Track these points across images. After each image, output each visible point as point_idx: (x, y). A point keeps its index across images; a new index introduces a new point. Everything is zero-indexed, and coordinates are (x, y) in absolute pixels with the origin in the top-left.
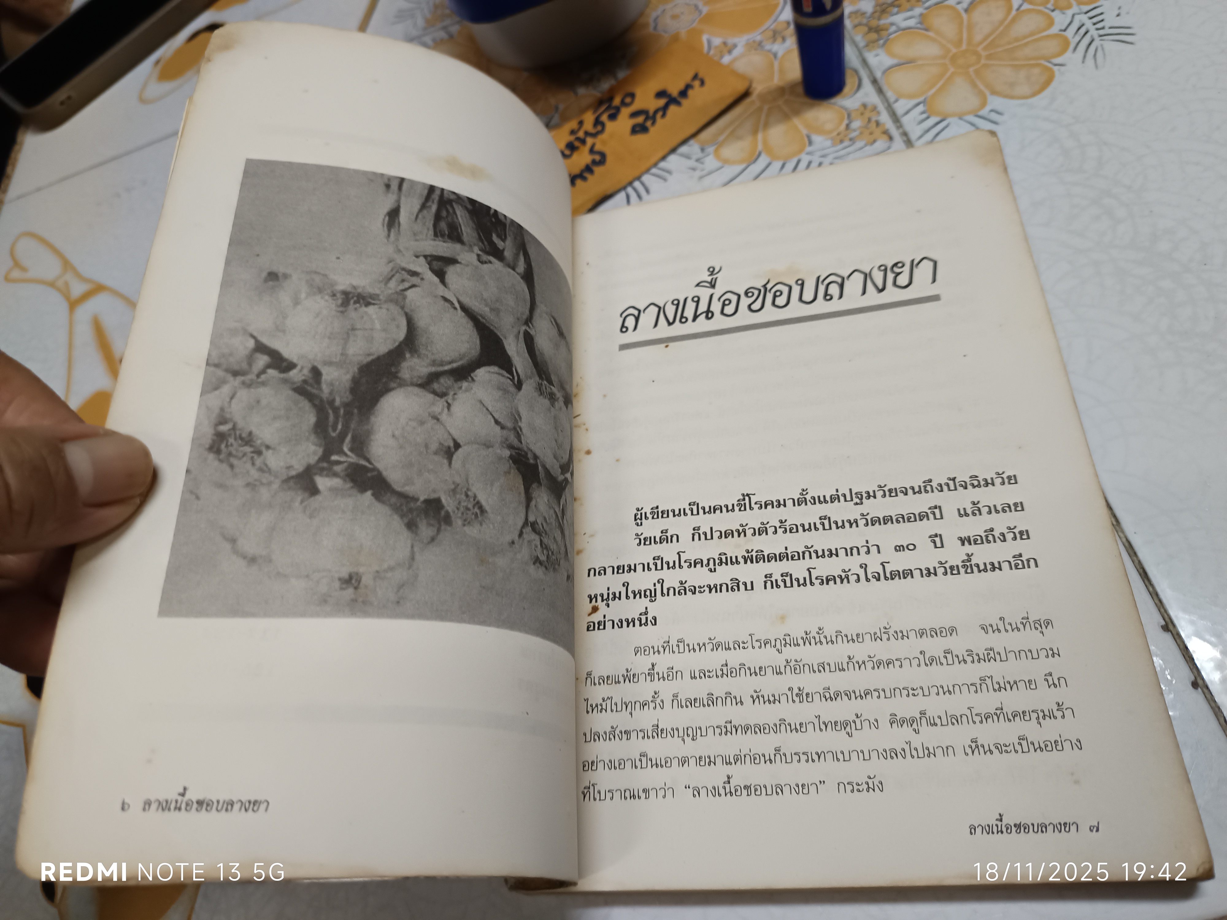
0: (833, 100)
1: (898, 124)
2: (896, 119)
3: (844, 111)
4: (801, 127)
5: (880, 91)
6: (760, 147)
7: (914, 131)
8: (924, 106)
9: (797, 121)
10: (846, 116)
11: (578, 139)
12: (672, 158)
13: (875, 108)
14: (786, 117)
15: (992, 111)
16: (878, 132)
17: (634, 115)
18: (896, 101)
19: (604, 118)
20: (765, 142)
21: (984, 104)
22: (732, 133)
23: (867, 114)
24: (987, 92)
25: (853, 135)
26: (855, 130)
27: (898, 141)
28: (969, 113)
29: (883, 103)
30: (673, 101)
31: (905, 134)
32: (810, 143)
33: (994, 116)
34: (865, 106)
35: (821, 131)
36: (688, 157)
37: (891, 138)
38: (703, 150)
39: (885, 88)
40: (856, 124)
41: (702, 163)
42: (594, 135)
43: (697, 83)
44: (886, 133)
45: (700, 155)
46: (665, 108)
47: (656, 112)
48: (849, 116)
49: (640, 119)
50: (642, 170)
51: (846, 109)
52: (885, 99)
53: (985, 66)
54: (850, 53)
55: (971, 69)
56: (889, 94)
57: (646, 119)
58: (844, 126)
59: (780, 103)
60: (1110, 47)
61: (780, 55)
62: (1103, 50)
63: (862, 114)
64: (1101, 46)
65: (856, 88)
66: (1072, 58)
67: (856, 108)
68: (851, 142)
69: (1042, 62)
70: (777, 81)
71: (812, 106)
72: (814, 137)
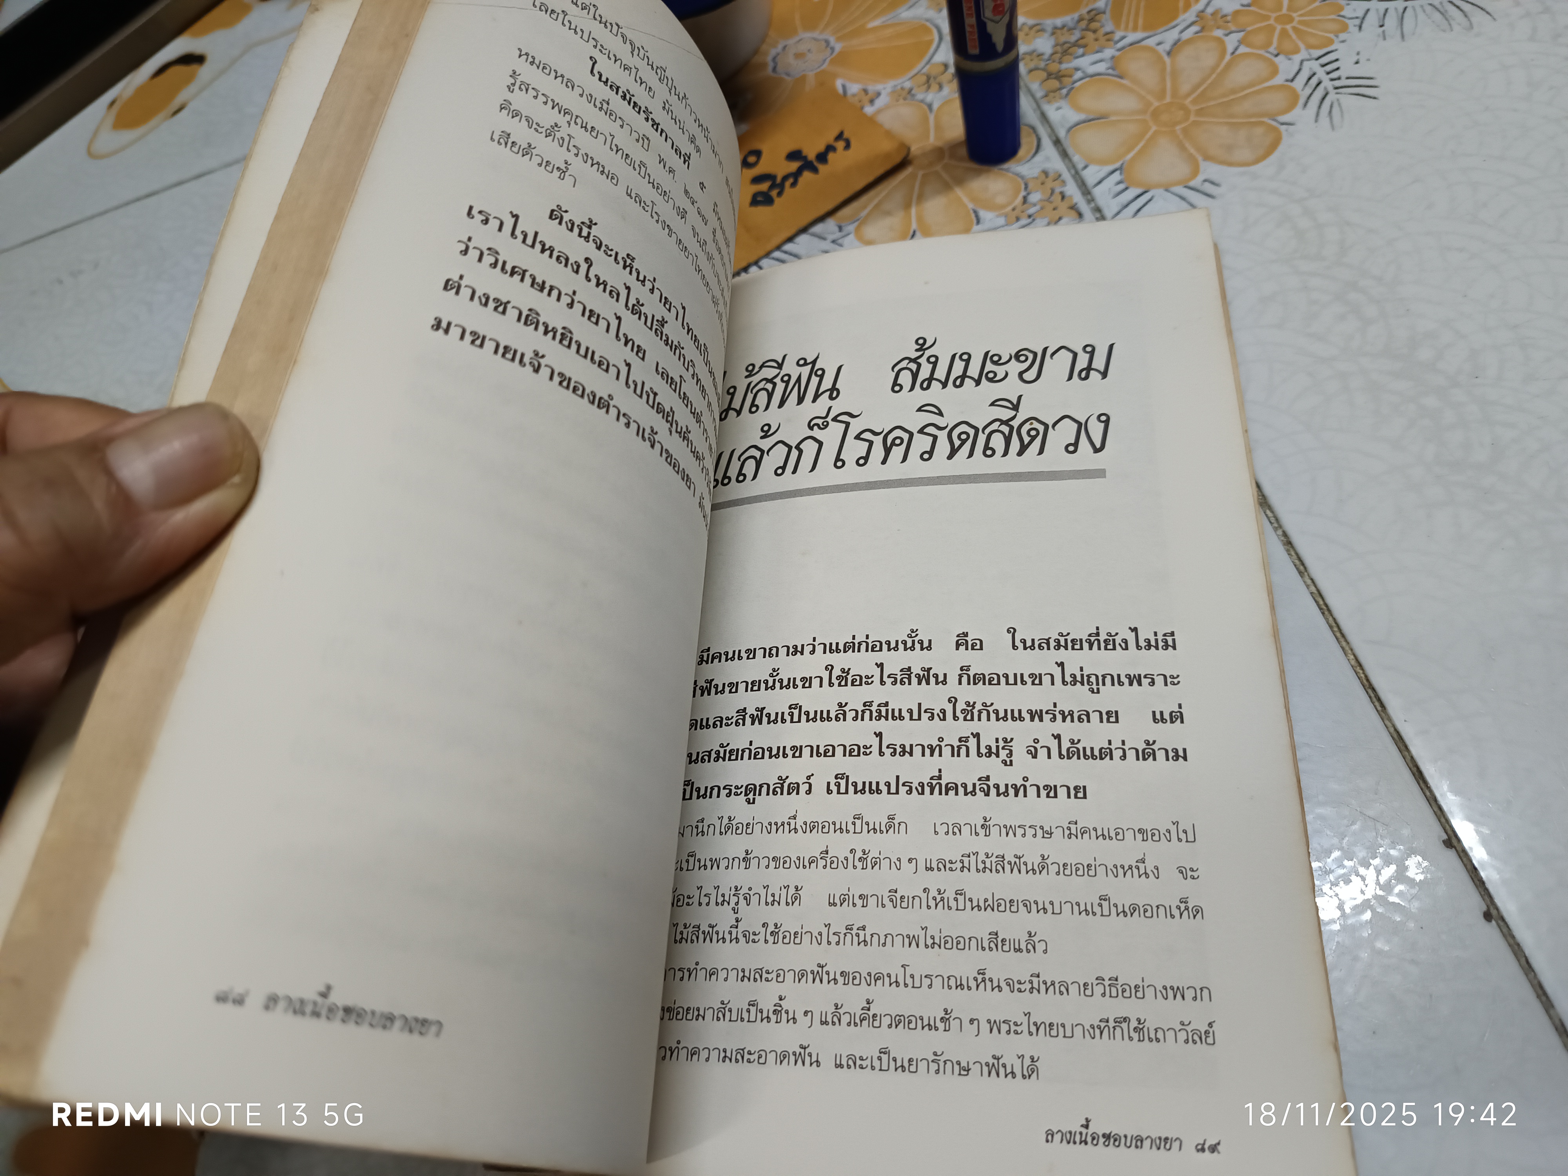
0: (1006, 166)
1: (1089, 197)
2: (1086, 191)
3: (1019, 180)
4: (965, 200)
5: (1064, 154)
6: (914, 226)
7: (1110, 206)
8: (1121, 174)
9: (959, 192)
10: (1023, 186)
12: (803, 239)
13: (1058, 176)
14: (947, 187)
15: (1205, 181)
16: (1063, 206)
17: (757, 180)
18: (1086, 167)
20: (920, 219)
21: (1195, 172)
22: (877, 206)
23: (1050, 184)
24: (1200, 159)
25: (1032, 211)
26: (1035, 205)
27: (1089, 218)
28: (1177, 183)
29: (1069, 170)
30: (808, 165)
31: (1097, 209)
32: (978, 220)
33: (1208, 188)
34: (1045, 173)
35: (991, 206)
36: (822, 238)
37: (1080, 215)
38: (840, 228)
39: (1070, 151)
40: (1035, 197)
41: (841, 245)
43: (840, 145)
44: (1073, 208)
45: (838, 235)
46: (797, 175)
47: (785, 178)
48: (1026, 186)
49: (764, 187)
50: (762, 253)
51: (1022, 177)
52: (1072, 166)
53: (1195, 123)
54: (1026, 105)
55: (1178, 128)
56: (1076, 158)
57: (771, 187)
58: (1020, 199)
59: (938, 168)
60: (1348, 101)
61: (935, 106)
62: (1339, 105)
63: (1043, 184)
64: (1338, 100)
65: (1034, 151)
66: (1302, 116)
67: (1035, 175)
68: (1030, 220)
69: (1266, 120)
70: (932, 141)
71: (979, 173)
72: (982, 213)
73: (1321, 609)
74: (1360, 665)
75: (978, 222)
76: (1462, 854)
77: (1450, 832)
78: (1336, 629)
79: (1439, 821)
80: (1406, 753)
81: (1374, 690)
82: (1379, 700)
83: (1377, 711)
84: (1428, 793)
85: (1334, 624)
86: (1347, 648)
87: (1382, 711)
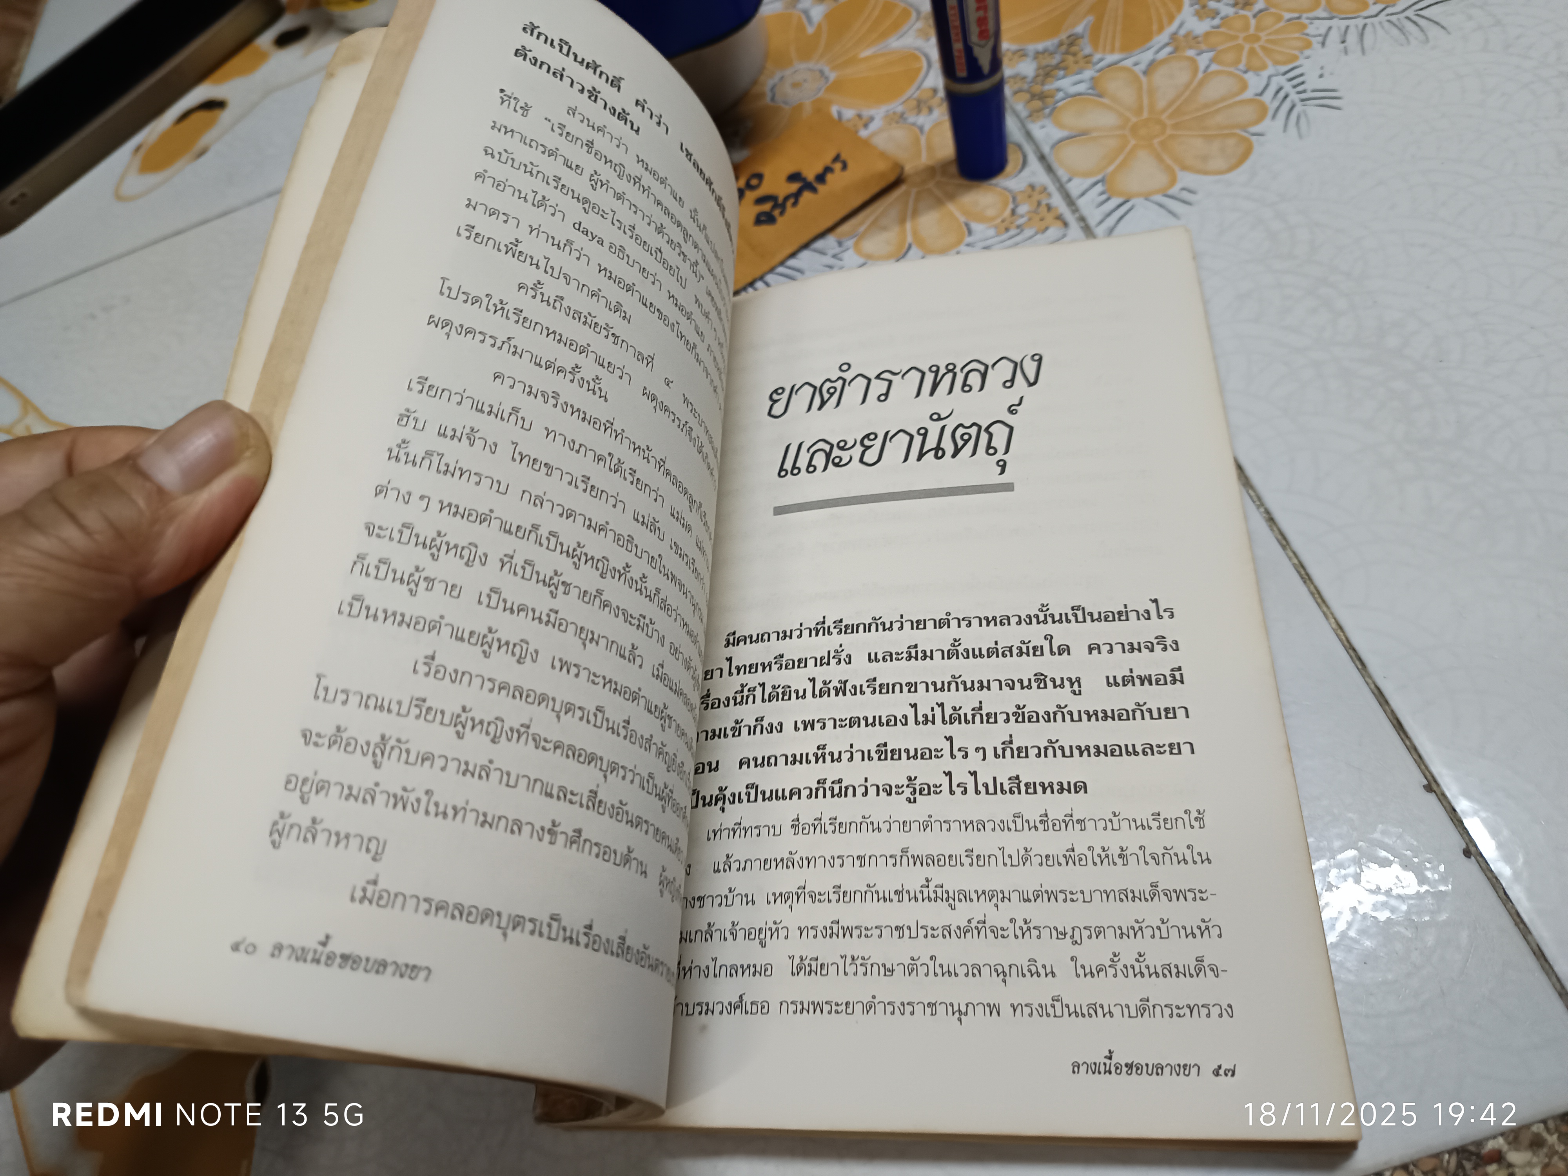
0: (994, 181)
1: (1074, 208)
2: (1071, 202)
3: (1007, 194)
4: (958, 214)
5: (1049, 169)
6: (909, 239)
7: (1093, 216)
8: (1103, 185)
9: (951, 207)
10: (1011, 200)
12: (805, 255)
13: (1044, 190)
14: (939, 202)
15: (1183, 189)
16: (1049, 217)
17: (760, 201)
18: (1070, 180)
20: (915, 233)
21: (1173, 181)
22: (875, 222)
23: (1036, 197)
24: (1176, 168)
25: (1021, 221)
26: (1022, 216)
27: (1075, 228)
28: (1157, 192)
29: (1054, 183)
30: (808, 186)
31: (1082, 219)
32: (970, 232)
33: (1185, 195)
34: (1032, 187)
35: (981, 219)
36: (822, 253)
37: (1066, 224)
38: (840, 244)
39: (1055, 165)
40: (1023, 209)
41: (841, 260)
43: (838, 166)
44: (1059, 218)
45: (837, 250)
46: (797, 195)
47: (786, 198)
48: (1014, 199)
49: (767, 207)
50: (766, 268)
51: (1010, 191)
52: (1056, 179)
53: (1172, 137)
54: (1012, 125)
55: (1156, 141)
56: (1061, 173)
57: (775, 207)
58: (1008, 212)
59: (931, 185)
60: (1314, 111)
61: (927, 128)
62: (1306, 115)
63: (1030, 196)
64: (1305, 112)
65: (1020, 166)
66: (1271, 127)
67: (1022, 189)
68: (1018, 231)
69: (1237, 131)
70: (925, 160)
71: (969, 189)
72: (975, 226)
73: (1302, 578)
74: (1341, 628)
75: (970, 234)
76: (1441, 797)
77: (1430, 778)
78: (1317, 596)
79: (1419, 767)
80: (1387, 707)
81: (1354, 650)
82: (1360, 659)
83: (1358, 668)
84: (1408, 743)
85: (1315, 592)
86: (1328, 613)
87: (1363, 669)
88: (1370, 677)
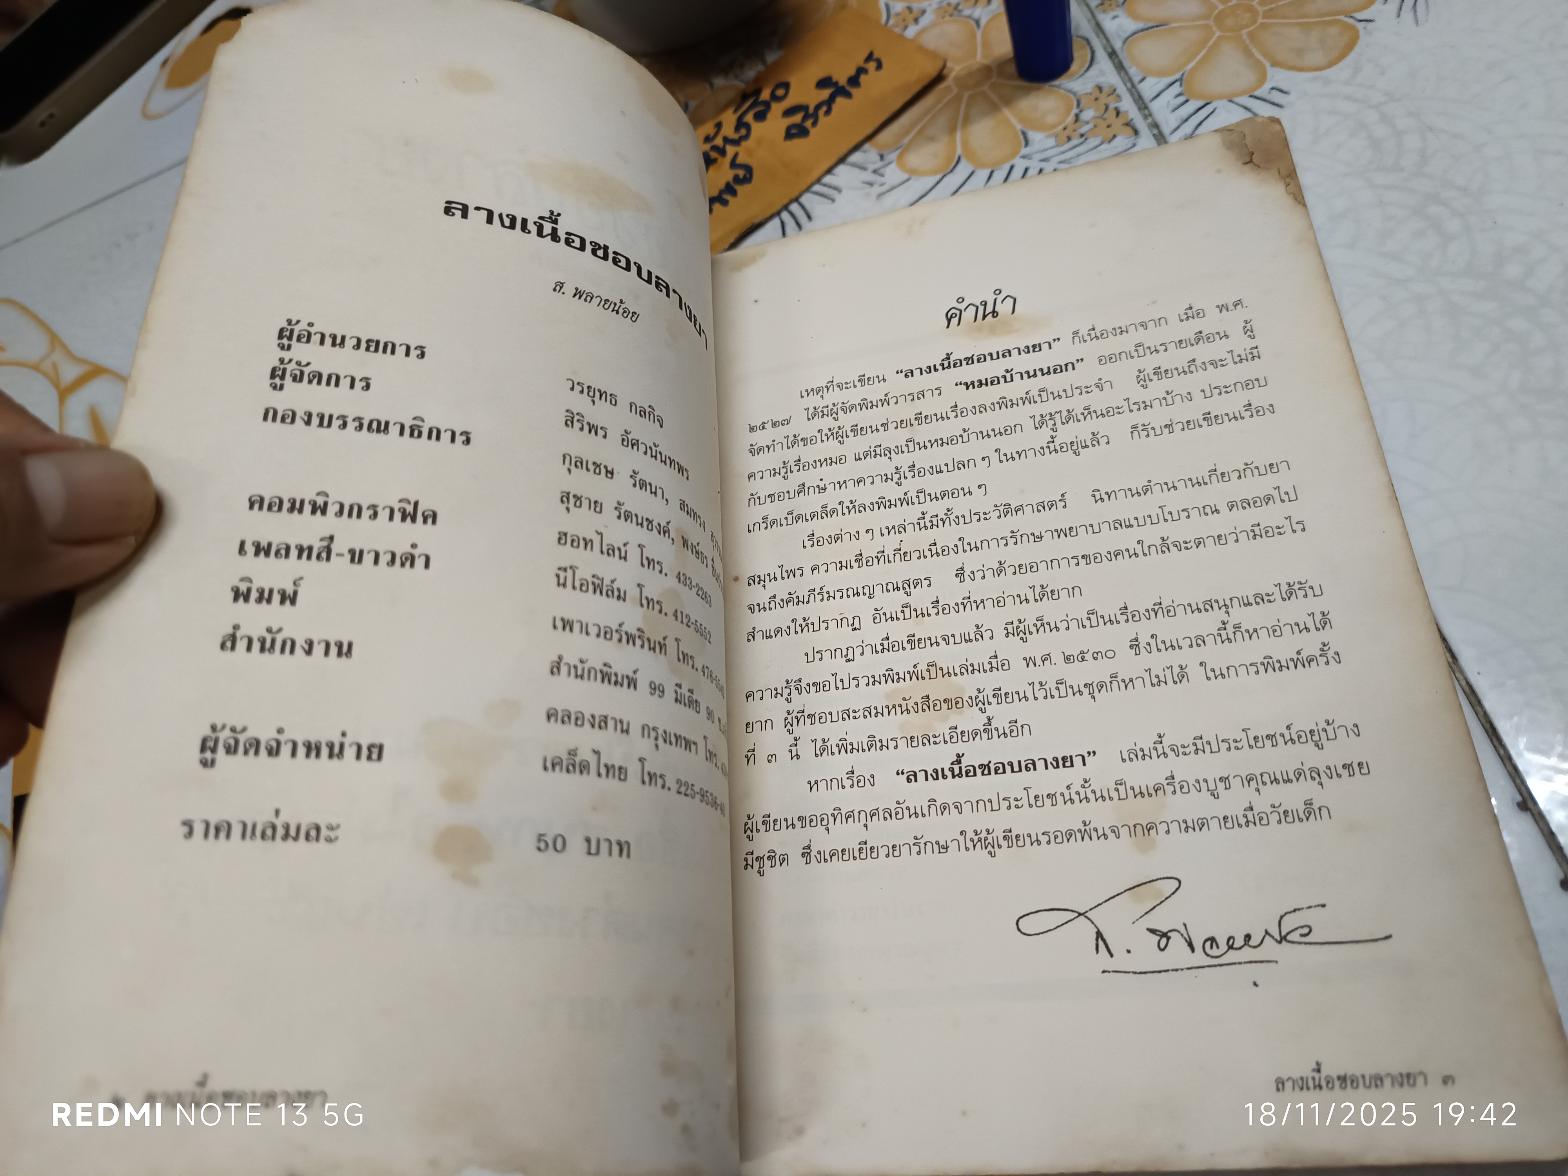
0: (1057, 83)
1: (1146, 112)
2: (1142, 105)
3: (1071, 96)
4: (1014, 121)
5: (1120, 68)
6: (959, 151)
7: (1168, 121)
8: (1181, 85)
9: (1007, 112)
10: (1075, 104)
11: (715, 148)
12: (841, 169)
13: (1113, 92)
14: (994, 108)
15: (1273, 89)
16: (1118, 123)
17: (788, 113)
18: (1143, 80)
19: (749, 118)
20: (965, 144)
21: (1262, 80)
22: (921, 131)
23: (1103, 99)
24: (1267, 64)
25: (1085, 129)
26: (1087, 123)
27: (1146, 136)
28: (1242, 93)
29: (1125, 85)
30: (840, 91)
31: (1156, 125)
32: (1028, 142)
33: (1276, 97)
34: (1099, 88)
35: (1040, 127)
36: (863, 168)
37: (1136, 132)
38: (881, 157)
39: (1127, 63)
40: (1088, 115)
41: (882, 175)
42: (736, 142)
43: (872, 66)
44: (1129, 124)
45: (879, 164)
46: (830, 102)
47: (818, 107)
48: (1078, 102)
49: (797, 118)
50: (802, 188)
51: (1074, 93)
52: (1128, 79)
53: (1263, 26)
54: (1077, 15)
55: (1244, 32)
56: (1133, 71)
57: (805, 118)
58: (1071, 117)
59: (986, 88)
61: (984, 22)
63: (1096, 99)
65: (1087, 64)
66: (1381, 12)
67: (1088, 91)
68: (1082, 139)
69: (1342, 17)
70: (981, 58)
71: (1029, 91)
72: (1032, 135)
75: (1027, 144)
76: (1538, 818)
79: (1514, 781)
87: (1454, 663)
88: (1462, 671)
